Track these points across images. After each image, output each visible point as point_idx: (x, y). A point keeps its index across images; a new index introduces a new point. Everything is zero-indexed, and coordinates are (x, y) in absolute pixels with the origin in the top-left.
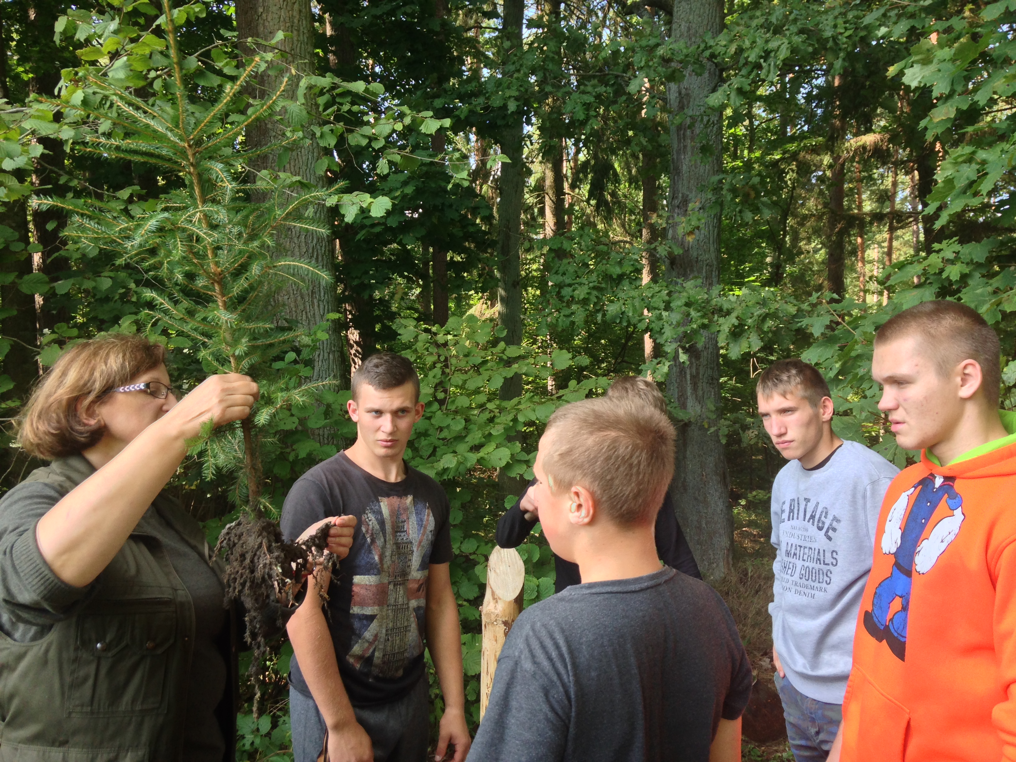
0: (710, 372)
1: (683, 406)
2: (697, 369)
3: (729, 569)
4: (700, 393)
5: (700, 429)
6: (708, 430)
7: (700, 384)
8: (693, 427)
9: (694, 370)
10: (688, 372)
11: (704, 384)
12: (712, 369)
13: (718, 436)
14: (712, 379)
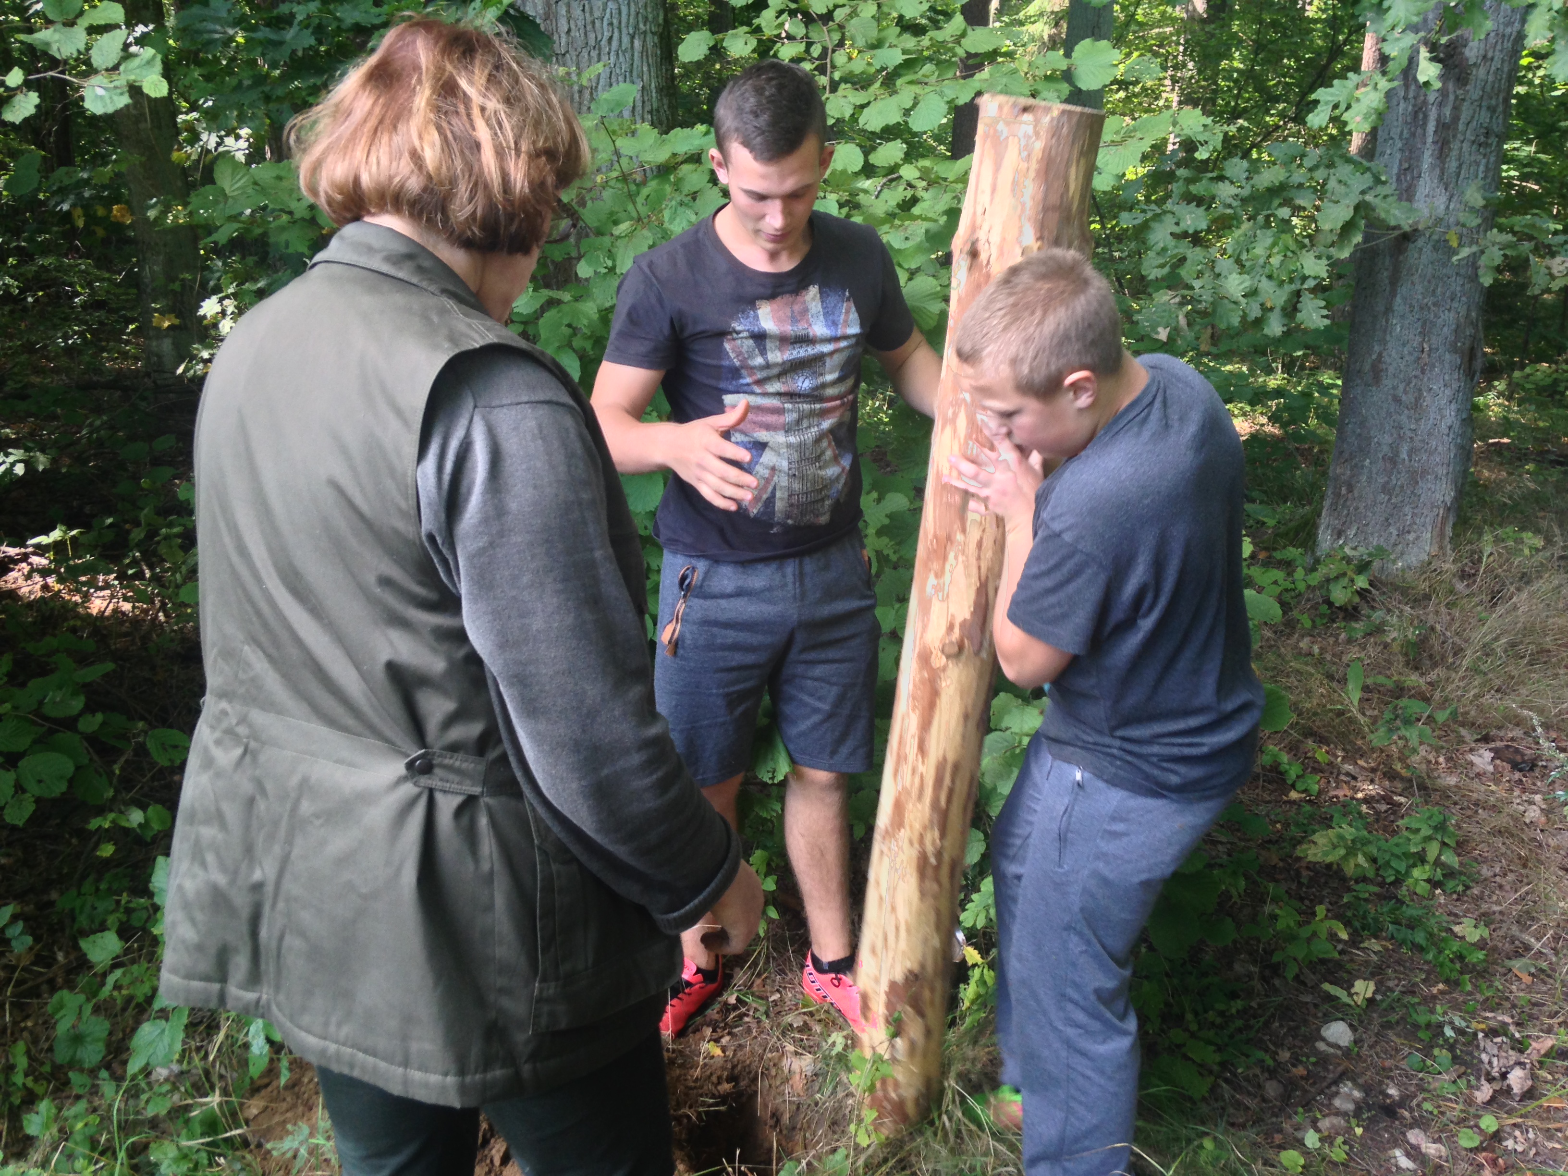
0: (1484, 117)
1: (1407, 194)
2: (1456, 109)
3: (1441, 548)
4: (1453, 165)
5: (1435, 248)
6: (1455, 252)
7: (1455, 146)
8: (1420, 243)
9: (1447, 111)
10: (1433, 114)
11: (1465, 145)
12: (1492, 110)
13: (1476, 268)
14: (1487, 135)
